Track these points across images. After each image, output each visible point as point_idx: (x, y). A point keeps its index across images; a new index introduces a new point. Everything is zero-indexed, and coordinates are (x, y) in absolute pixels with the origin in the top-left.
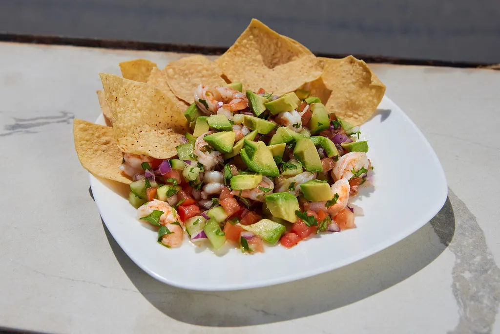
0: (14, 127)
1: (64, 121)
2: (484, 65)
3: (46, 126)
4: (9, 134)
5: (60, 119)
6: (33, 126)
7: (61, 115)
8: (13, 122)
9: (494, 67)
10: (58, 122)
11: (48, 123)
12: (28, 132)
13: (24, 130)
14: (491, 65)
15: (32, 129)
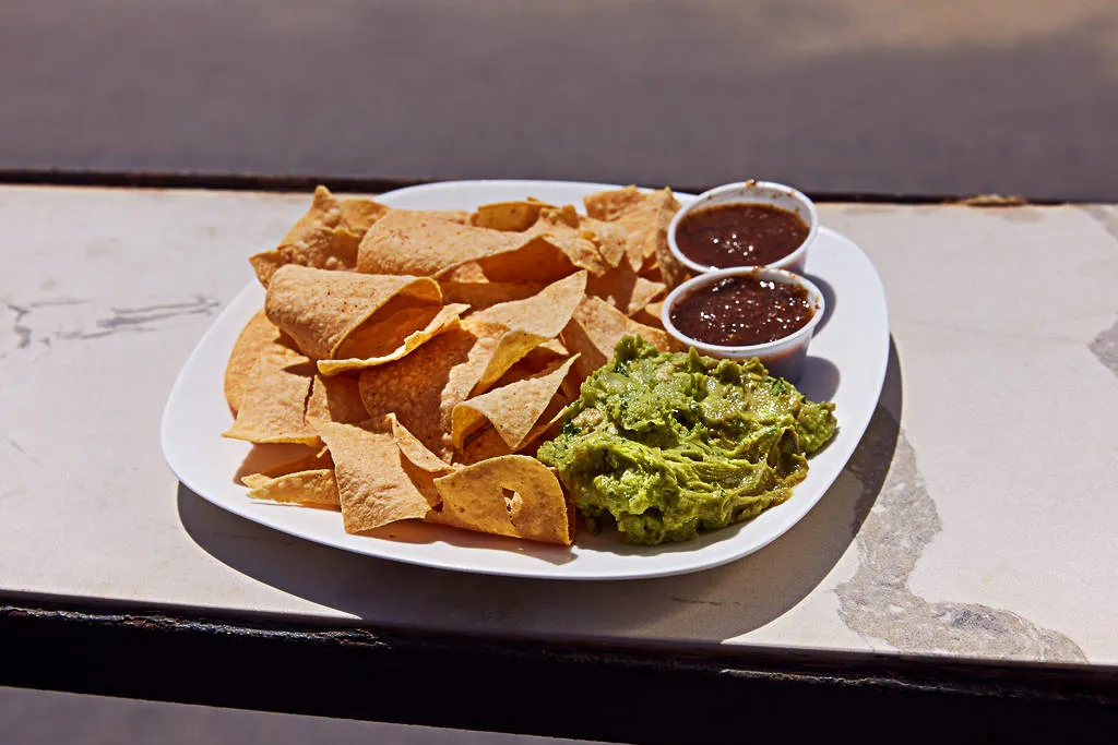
0: (113, 323)
1: (201, 311)
2: (953, 200)
3: (170, 321)
4: (109, 333)
5: (193, 308)
6: (144, 320)
7: (194, 301)
8: (112, 316)
9: (970, 201)
10: (192, 312)
11: (173, 315)
12: (140, 330)
13: (132, 326)
14: (965, 198)
15: (144, 325)
